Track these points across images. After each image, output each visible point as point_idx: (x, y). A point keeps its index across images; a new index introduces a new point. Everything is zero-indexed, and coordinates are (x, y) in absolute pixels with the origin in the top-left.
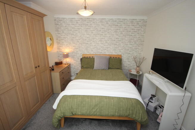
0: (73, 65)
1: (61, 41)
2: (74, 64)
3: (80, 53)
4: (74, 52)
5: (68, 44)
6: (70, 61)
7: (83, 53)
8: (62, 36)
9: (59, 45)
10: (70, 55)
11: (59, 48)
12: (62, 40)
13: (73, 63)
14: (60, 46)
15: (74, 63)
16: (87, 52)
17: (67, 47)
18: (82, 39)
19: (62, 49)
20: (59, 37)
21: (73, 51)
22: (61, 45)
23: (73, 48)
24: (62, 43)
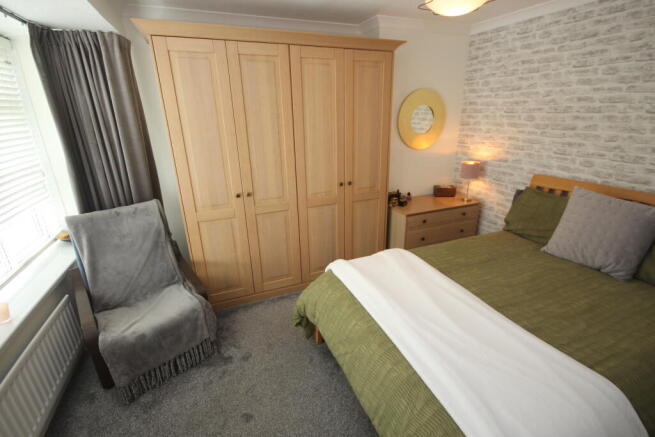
0: (491, 209)
1: (473, 117)
2: (496, 208)
3: (527, 167)
4: (506, 161)
5: (494, 128)
6: (484, 191)
7: (540, 170)
8: (479, 101)
9: (464, 133)
10: (489, 169)
11: (462, 143)
12: (475, 114)
13: (492, 202)
14: (467, 136)
15: (498, 204)
16: (559, 168)
17: (487, 138)
18: (552, 105)
19: (472, 147)
20: (471, 103)
21: (503, 156)
22: (470, 133)
23: (507, 143)
24: (475, 124)
